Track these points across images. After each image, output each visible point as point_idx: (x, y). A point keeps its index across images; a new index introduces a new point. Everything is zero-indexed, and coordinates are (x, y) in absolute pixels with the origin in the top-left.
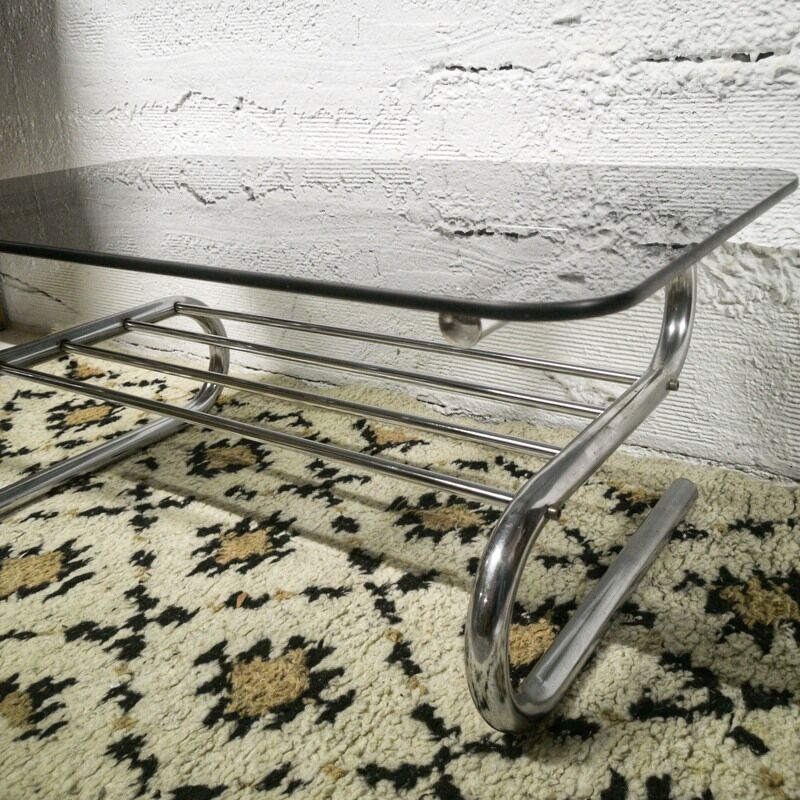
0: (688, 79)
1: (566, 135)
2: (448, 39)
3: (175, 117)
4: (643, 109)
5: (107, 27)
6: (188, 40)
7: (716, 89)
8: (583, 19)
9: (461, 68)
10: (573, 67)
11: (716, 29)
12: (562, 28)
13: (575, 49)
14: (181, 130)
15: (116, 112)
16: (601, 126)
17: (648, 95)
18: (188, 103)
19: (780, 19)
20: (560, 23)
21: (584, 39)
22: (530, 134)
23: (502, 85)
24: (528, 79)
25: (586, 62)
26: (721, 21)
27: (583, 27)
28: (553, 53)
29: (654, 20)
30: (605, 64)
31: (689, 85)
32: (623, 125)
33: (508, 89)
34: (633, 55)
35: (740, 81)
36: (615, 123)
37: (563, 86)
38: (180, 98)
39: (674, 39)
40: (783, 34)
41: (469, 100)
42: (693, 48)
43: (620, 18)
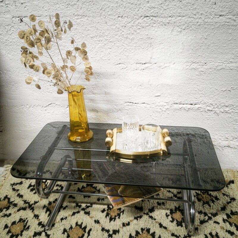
0: (182, 108)
1: (156, 116)
2: (130, 98)
3: (45, 108)
4: (172, 112)
5: (21, 86)
6: (51, 92)
7: (187, 110)
8: (161, 95)
9: (133, 103)
10: (159, 104)
11: (187, 100)
12: (156, 97)
13: (159, 101)
14: (47, 111)
15: (23, 107)
16: (164, 115)
17: (174, 110)
18: (50, 105)
19: (199, 100)
20: (156, 96)
21: (161, 99)
22: (148, 116)
23: (142, 106)
24: (148, 106)
25: (161, 103)
26: (189, 99)
27: (161, 97)
28: (154, 101)
29: (176, 97)
30: (165, 104)
31: (182, 109)
32: (168, 115)
33: (144, 108)
34: (172, 103)
35: (191, 109)
36: (167, 114)
37: (156, 107)
38: (48, 104)
39: (180, 101)
40: (199, 102)
41: (134, 109)
42: (183, 103)
43: (169, 96)
